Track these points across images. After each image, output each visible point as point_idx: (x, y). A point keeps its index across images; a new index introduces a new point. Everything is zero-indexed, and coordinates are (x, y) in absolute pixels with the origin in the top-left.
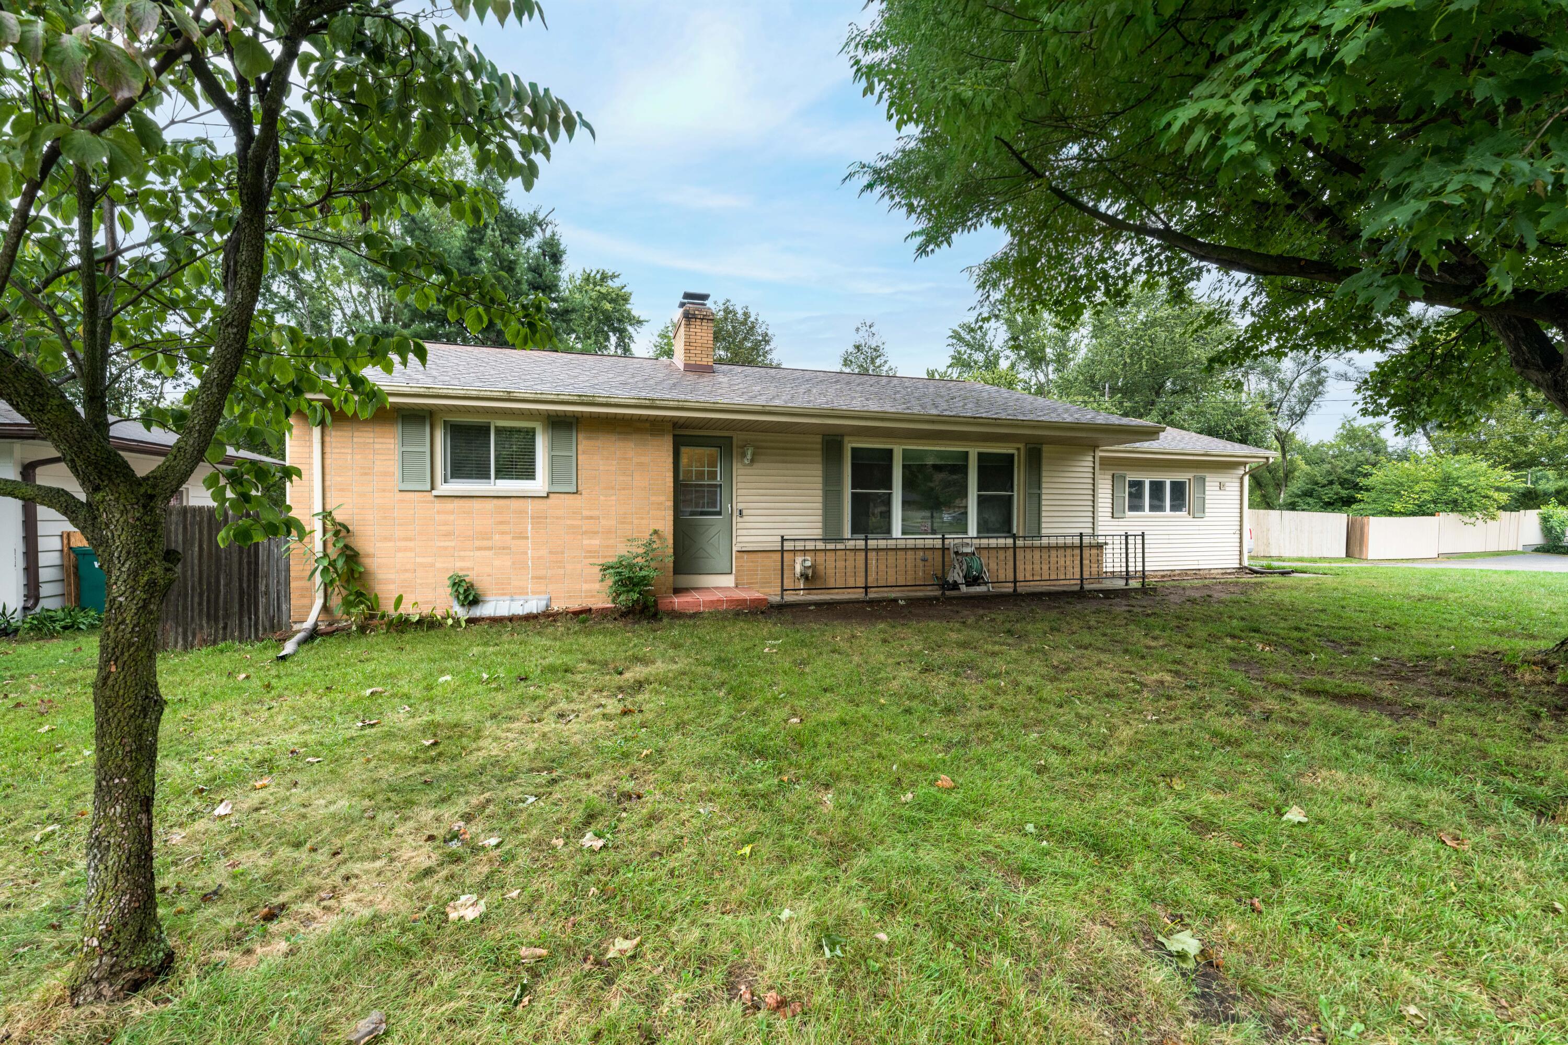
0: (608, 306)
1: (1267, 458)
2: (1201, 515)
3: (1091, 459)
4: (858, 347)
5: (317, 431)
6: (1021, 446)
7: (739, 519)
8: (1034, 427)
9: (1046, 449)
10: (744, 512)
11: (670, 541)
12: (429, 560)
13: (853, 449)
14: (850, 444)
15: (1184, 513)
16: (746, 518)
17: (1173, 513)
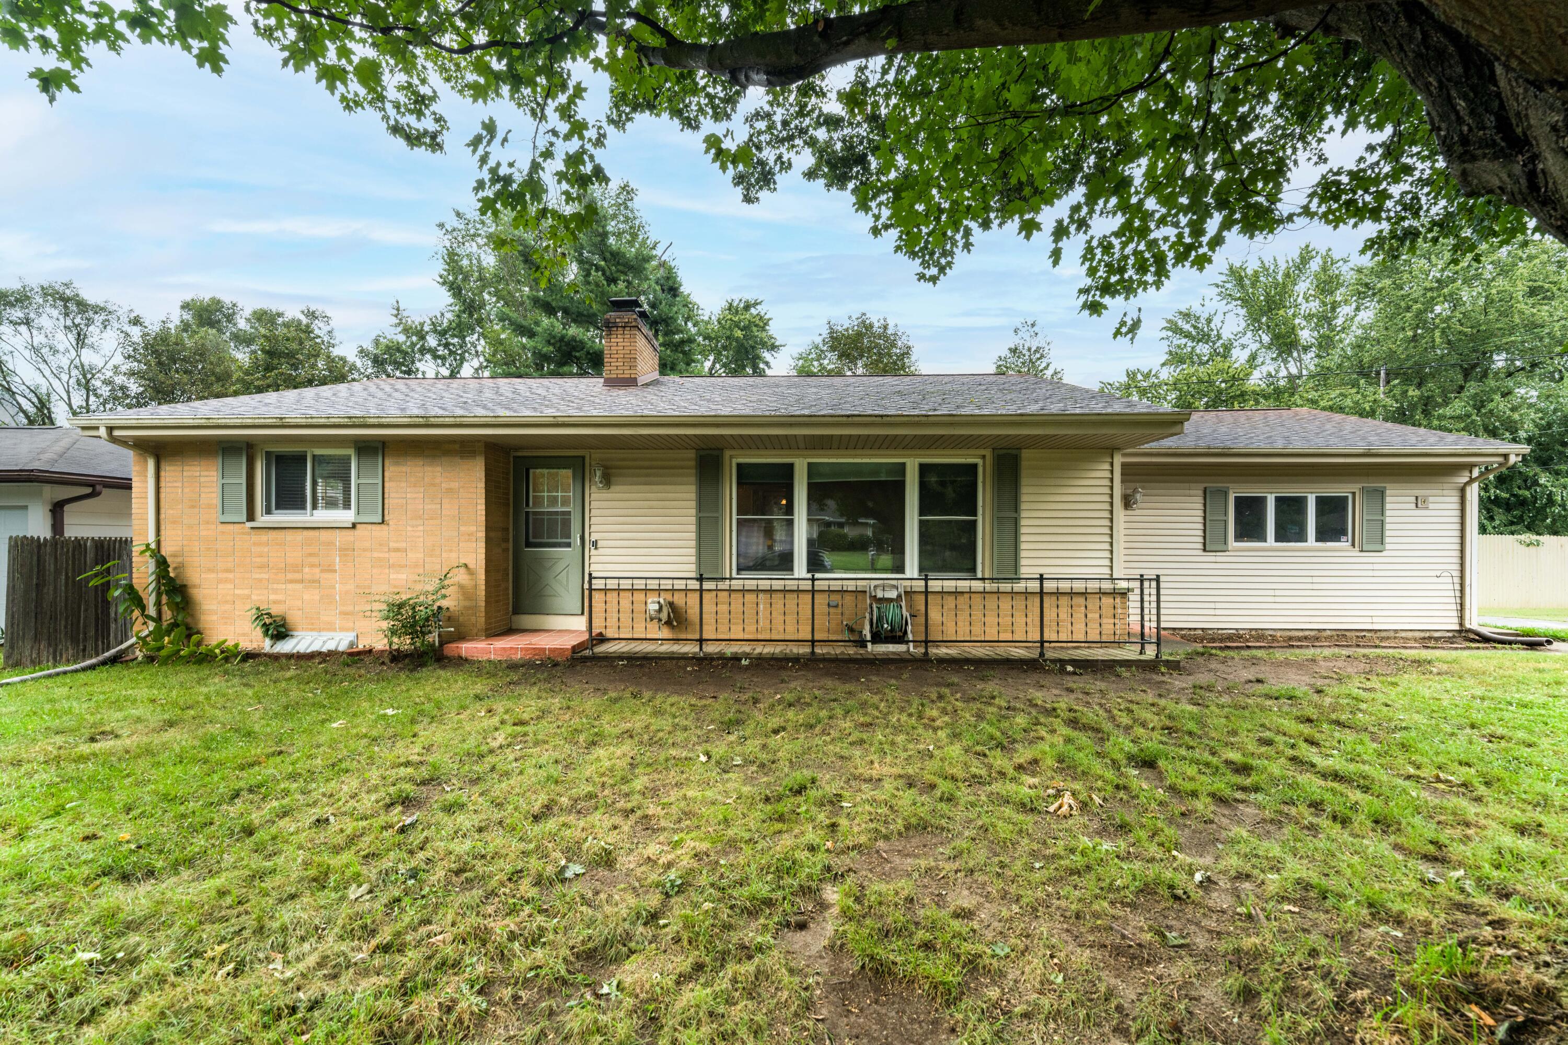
0: (739, 333)
1: (1506, 456)
2: (1379, 547)
3: (1107, 467)
4: (1014, 351)
5: (151, 464)
6: (988, 453)
7: (593, 552)
8: (951, 424)
9: (1025, 454)
10: (600, 544)
11: (482, 576)
12: (246, 592)
13: (739, 466)
14: (734, 459)
15: (1343, 544)
16: (601, 551)
17: (1320, 545)
